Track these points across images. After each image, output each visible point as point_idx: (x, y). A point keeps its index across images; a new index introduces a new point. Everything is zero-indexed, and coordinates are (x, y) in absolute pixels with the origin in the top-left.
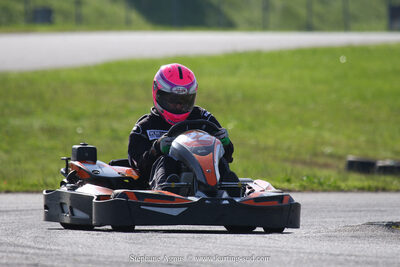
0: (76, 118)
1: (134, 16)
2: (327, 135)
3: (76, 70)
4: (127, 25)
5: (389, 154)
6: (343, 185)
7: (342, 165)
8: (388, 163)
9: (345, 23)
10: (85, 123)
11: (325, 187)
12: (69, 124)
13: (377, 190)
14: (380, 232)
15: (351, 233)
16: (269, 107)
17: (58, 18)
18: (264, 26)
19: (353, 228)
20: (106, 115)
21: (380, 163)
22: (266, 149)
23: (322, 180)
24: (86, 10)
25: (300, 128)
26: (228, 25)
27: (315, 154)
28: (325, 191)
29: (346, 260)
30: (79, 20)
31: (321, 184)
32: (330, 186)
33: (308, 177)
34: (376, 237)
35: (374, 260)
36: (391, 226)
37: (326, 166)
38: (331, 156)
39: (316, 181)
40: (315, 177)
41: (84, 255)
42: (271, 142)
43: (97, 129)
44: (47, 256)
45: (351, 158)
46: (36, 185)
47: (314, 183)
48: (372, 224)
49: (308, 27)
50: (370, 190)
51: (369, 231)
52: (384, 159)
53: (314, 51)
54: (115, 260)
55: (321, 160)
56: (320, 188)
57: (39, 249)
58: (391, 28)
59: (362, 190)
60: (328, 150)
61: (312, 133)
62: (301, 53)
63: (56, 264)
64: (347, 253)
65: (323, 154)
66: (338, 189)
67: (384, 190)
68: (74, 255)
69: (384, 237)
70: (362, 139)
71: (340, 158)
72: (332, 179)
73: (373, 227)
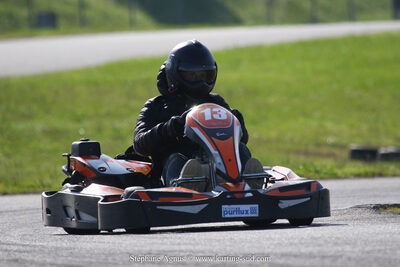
0: (79, 119)
2: (329, 125)
4: (131, 26)
6: (339, 172)
7: (345, 154)
8: (390, 150)
9: (351, 14)
11: (322, 175)
12: (71, 126)
13: (373, 175)
14: (368, 214)
16: (272, 100)
18: (268, 20)
19: (341, 212)
21: (383, 151)
22: (268, 141)
23: (318, 169)
25: (301, 120)
27: (319, 145)
28: (322, 179)
32: (326, 173)
33: (304, 165)
34: (363, 219)
36: (378, 208)
37: (328, 156)
38: (334, 145)
39: (312, 169)
42: (273, 134)
45: (354, 146)
47: (310, 171)
48: (359, 207)
49: (313, 20)
50: (366, 175)
51: (357, 214)
52: (386, 146)
55: (325, 150)
56: (317, 176)
59: (358, 176)
60: (331, 140)
61: (314, 124)
62: (303, 45)
65: (325, 144)
66: (335, 177)
67: (381, 175)
70: (365, 127)
71: (342, 147)
72: (329, 167)
73: (360, 210)
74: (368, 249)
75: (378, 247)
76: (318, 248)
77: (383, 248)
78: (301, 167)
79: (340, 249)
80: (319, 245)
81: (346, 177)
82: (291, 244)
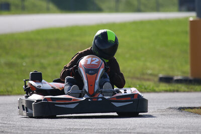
0: (23, 58)
1: (51, 6)
2: (148, 64)
3: (22, 33)
4: (48, 11)
5: (179, 73)
6: (157, 89)
7: (156, 79)
8: (179, 77)
9: (157, 8)
10: (27, 60)
11: (148, 90)
12: (19, 61)
13: (174, 91)
14: (175, 112)
15: (161, 113)
17: (12, 8)
18: (117, 10)
19: (162, 111)
20: (38, 56)
21: (175, 78)
23: (146, 87)
24: (26, 3)
26: (99, 10)
27: (143, 74)
28: (148, 92)
29: (158, 126)
30: (23, 8)
31: (146, 89)
32: (150, 90)
33: (139, 85)
34: (173, 114)
35: (172, 126)
36: (181, 109)
37: (148, 80)
38: (151, 75)
39: (143, 87)
40: (143, 85)
41: (27, 126)
43: (33, 63)
44: (8, 127)
45: (161, 75)
46: (2, 92)
47: (142, 88)
48: (170, 108)
49: (139, 10)
50: (170, 91)
51: (170, 112)
52: (177, 76)
53: (142, 23)
54: (42, 128)
55: (146, 77)
56: (146, 91)
57: (4, 124)
58: (180, 10)
59: (166, 91)
60: (149, 72)
61: (141, 63)
63: (12, 131)
64: (159, 122)
65: (147, 74)
66: (154, 91)
67: (177, 91)
68: (22, 126)
69: (177, 115)
70: (166, 66)
71: (155, 75)
72: (151, 86)
73: (172, 110)
74: (181, 131)
75: (185, 130)
76: (155, 130)
77: (188, 131)
78: (138, 86)
79: (166, 130)
80: (155, 128)
81: (160, 92)
82: (141, 127)
